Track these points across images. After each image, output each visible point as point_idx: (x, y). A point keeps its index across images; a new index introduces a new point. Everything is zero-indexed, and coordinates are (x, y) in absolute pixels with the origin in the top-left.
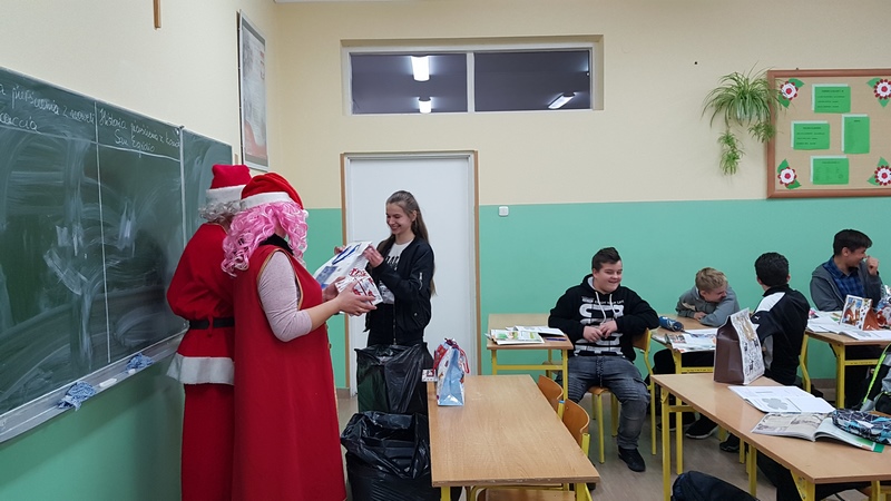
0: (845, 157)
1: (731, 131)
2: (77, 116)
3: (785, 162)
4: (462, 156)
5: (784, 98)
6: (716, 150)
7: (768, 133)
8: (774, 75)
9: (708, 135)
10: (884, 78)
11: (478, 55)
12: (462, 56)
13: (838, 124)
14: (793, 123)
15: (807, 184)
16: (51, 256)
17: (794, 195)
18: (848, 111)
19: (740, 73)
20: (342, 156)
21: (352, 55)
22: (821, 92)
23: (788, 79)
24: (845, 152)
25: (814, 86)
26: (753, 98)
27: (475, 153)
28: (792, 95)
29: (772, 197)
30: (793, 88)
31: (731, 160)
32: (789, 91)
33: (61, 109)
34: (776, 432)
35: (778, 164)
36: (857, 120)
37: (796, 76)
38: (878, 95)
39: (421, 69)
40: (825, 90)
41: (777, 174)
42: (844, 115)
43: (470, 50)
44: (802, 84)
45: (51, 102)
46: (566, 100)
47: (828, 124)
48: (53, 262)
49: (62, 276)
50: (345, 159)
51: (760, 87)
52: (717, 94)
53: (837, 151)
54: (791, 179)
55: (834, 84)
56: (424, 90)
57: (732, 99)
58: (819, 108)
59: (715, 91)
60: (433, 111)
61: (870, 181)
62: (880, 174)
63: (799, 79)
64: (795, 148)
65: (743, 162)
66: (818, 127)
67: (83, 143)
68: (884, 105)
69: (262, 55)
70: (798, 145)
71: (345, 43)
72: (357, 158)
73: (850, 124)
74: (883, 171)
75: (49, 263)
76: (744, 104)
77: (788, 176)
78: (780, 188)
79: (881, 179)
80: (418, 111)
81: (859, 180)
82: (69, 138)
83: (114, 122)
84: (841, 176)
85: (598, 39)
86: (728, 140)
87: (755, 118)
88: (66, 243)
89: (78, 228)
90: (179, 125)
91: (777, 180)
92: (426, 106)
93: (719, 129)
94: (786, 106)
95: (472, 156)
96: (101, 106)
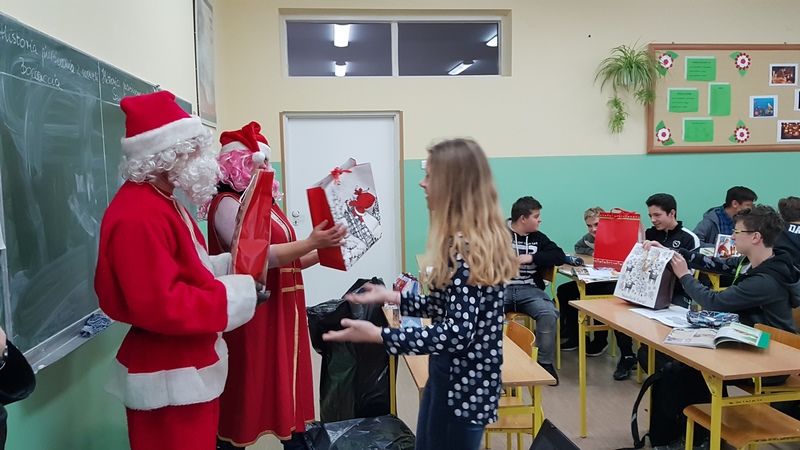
0: (710, 118)
1: (619, 97)
2: (87, 74)
3: (662, 122)
4: (388, 116)
5: (662, 67)
6: (604, 112)
7: (649, 96)
8: (654, 48)
9: (599, 99)
10: (743, 52)
11: (401, 25)
12: (387, 26)
13: (705, 91)
14: (669, 89)
15: (680, 142)
16: (73, 201)
17: (669, 151)
18: (713, 80)
19: (627, 45)
20: (281, 114)
21: (288, 22)
22: (693, 64)
23: (665, 52)
24: (711, 114)
25: (686, 58)
26: (639, 67)
27: (400, 113)
28: (668, 65)
29: (651, 152)
30: (669, 59)
31: (618, 120)
32: (666, 62)
33: (76, 68)
34: (683, 342)
35: (656, 124)
36: (721, 88)
37: (672, 48)
38: (738, 66)
39: (342, 36)
40: (696, 62)
41: (655, 133)
42: (710, 83)
43: (394, 21)
44: (676, 56)
45: (68, 62)
46: (464, 67)
47: (697, 91)
48: (74, 206)
49: (80, 218)
50: (284, 117)
51: (643, 57)
52: (607, 64)
53: (704, 114)
54: (667, 138)
55: (704, 56)
56: (341, 55)
57: (620, 68)
58: (690, 77)
59: (606, 60)
60: (347, 75)
61: (730, 139)
62: (738, 133)
63: (674, 51)
64: (670, 111)
65: (627, 123)
66: (689, 93)
67: (91, 99)
68: (743, 74)
69: (211, 20)
70: (673, 108)
71: (282, 12)
72: (293, 116)
73: (716, 91)
74: (741, 130)
75: (72, 207)
76: (630, 72)
77: (664, 135)
78: (657, 145)
79: (739, 138)
80: (333, 74)
81: (721, 139)
82: (81, 94)
83: (112, 81)
84: (707, 135)
85: (506, 13)
86: (616, 103)
87: (639, 84)
88: (82, 190)
89: (89, 176)
90: (155, 85)
91: (655, 138)
92: (340, 70)
93: (608, 94)
94: (664, 75)
95: (398, 115)
96: (104, 66)
